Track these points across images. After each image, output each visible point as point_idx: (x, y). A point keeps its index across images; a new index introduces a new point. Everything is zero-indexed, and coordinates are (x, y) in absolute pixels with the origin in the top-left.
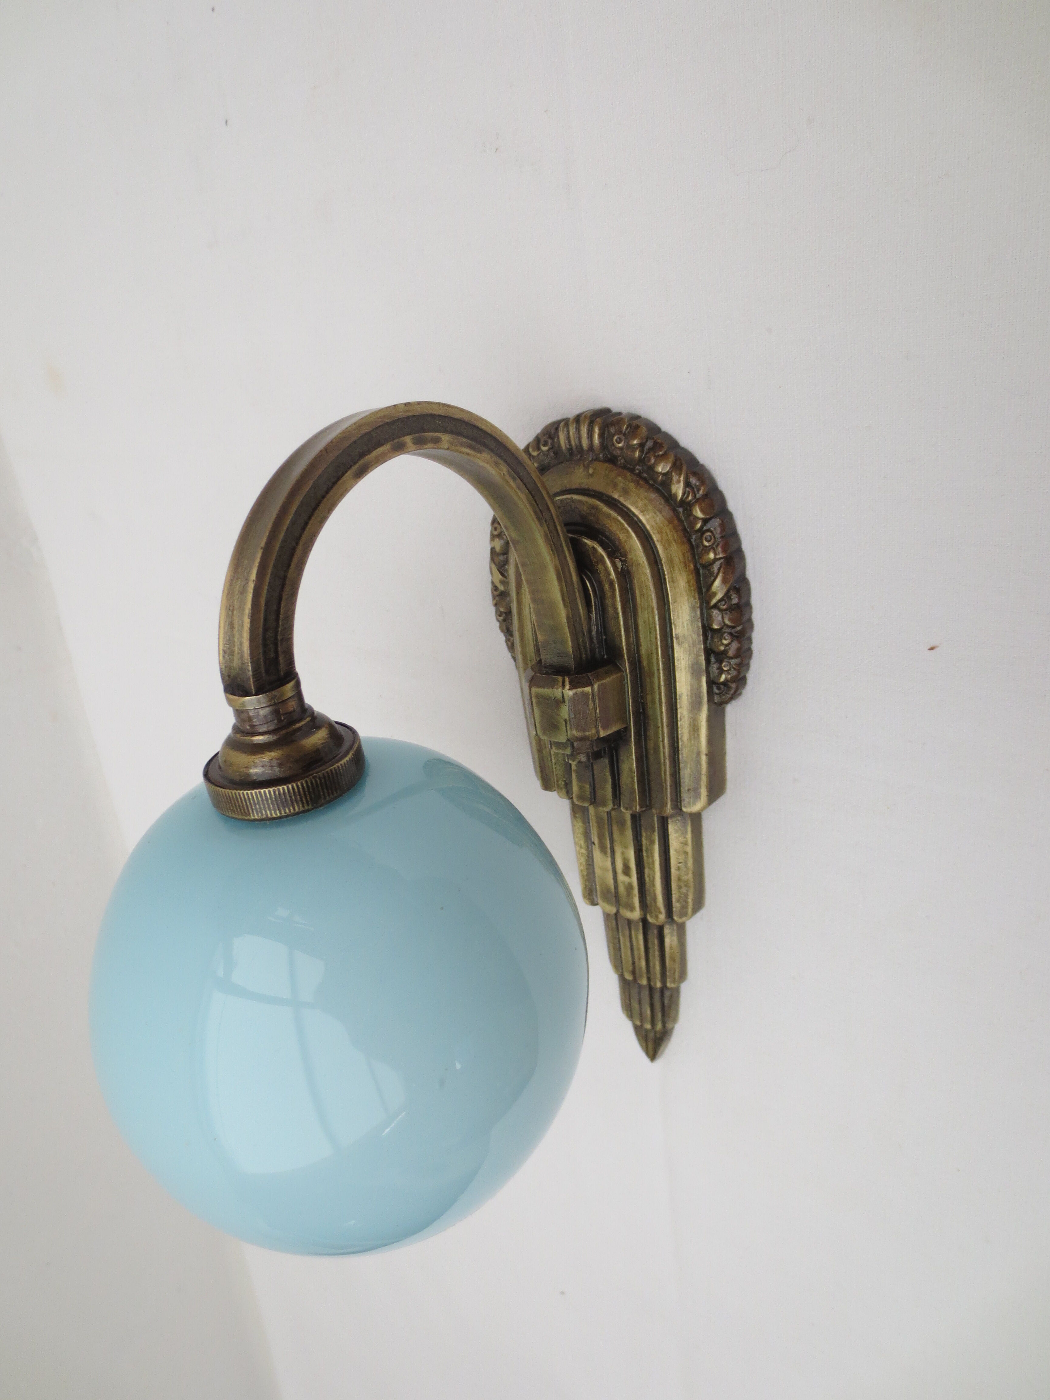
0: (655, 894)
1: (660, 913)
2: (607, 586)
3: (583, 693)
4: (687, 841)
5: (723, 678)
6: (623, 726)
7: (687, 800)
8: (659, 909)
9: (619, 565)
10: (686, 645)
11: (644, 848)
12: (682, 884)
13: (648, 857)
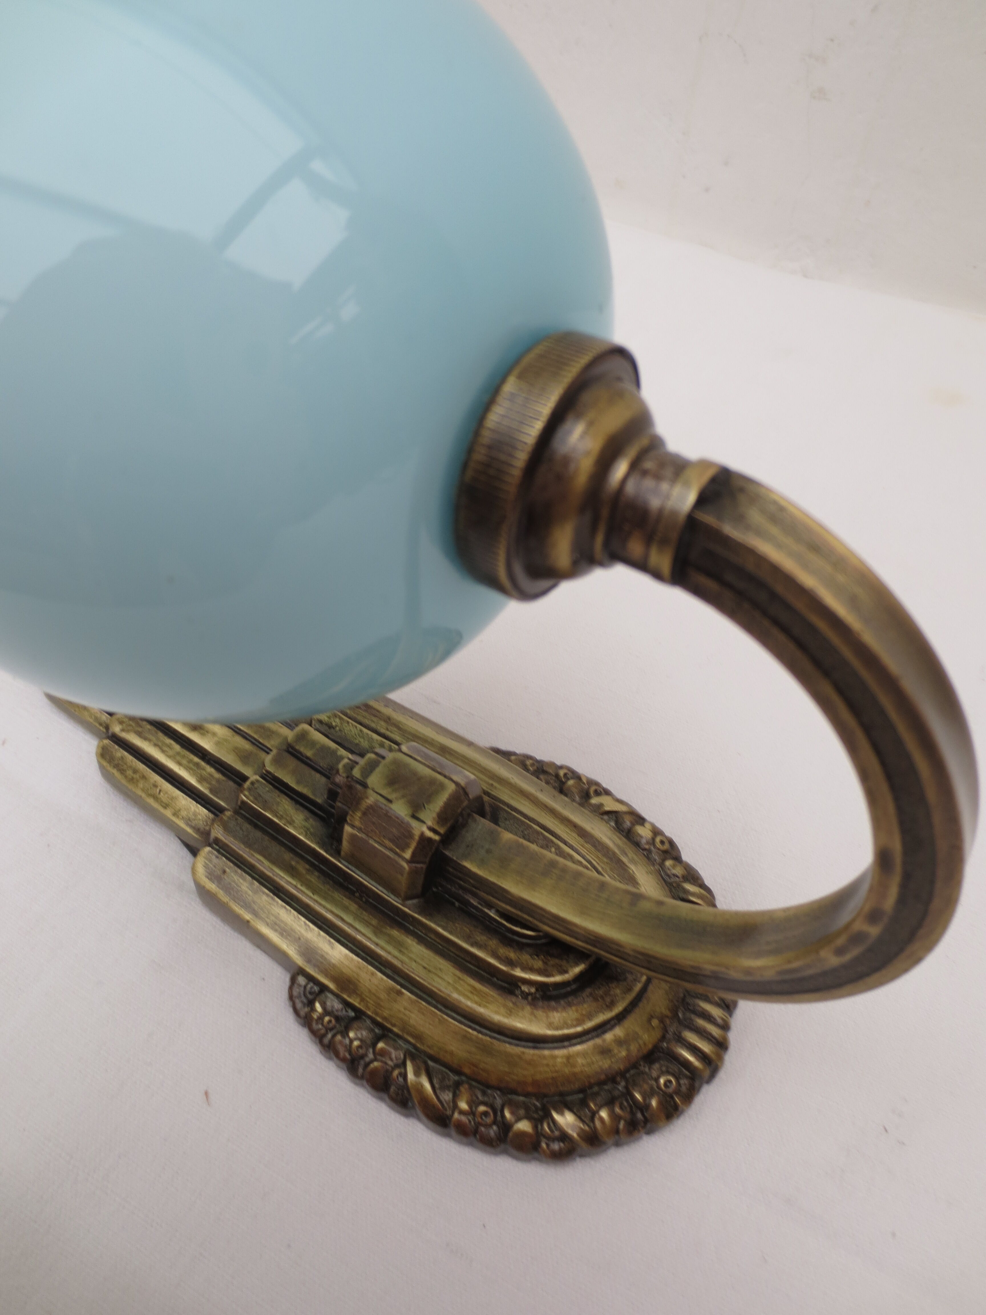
0: (146, 739)
1: (123, 730)
2: (512, 955)
3: (407, 846)
4: (178, 817)
5: (318, 1006)
6: (342, 853)
7: (215, 860)
8: (128, 731)
9: (525, 988)
10: (383, 996)
11: (203, 763)
12: (136, 776)
13: (190, 761)
